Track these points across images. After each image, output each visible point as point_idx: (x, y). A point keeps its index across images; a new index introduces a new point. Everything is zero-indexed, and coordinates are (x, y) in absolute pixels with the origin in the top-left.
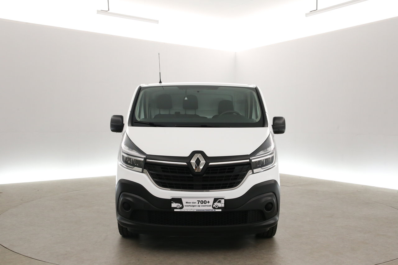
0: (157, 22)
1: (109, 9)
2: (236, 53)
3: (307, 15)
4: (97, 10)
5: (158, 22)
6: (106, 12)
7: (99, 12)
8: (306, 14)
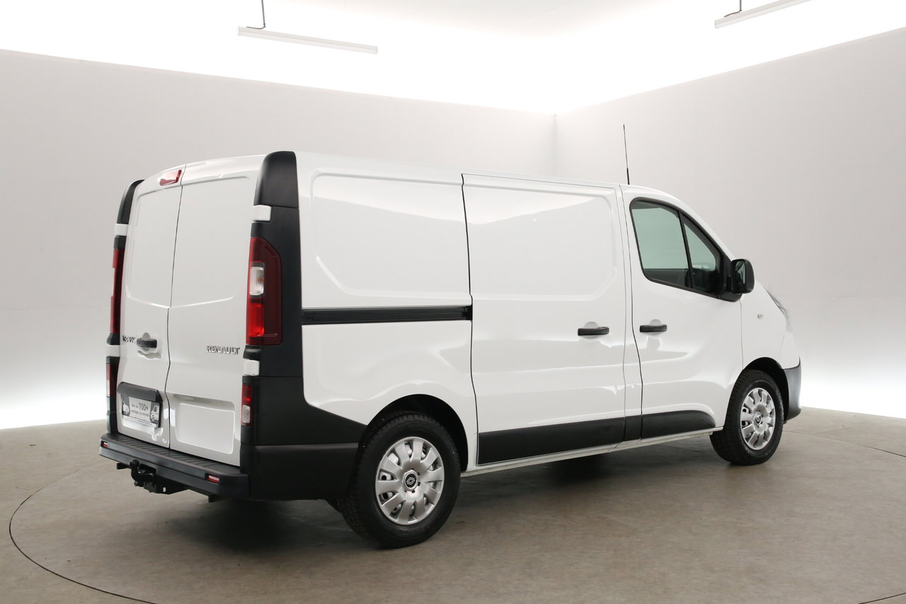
0: (374, 50)
1: (264, 24)
2: (555, 116)
3: (718, 24)
4: (239, 28)
5: (377, 50)
6: (259, 31)
7: (241, 31)
8: (715, 21)
